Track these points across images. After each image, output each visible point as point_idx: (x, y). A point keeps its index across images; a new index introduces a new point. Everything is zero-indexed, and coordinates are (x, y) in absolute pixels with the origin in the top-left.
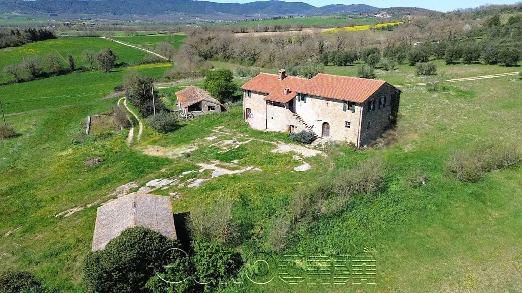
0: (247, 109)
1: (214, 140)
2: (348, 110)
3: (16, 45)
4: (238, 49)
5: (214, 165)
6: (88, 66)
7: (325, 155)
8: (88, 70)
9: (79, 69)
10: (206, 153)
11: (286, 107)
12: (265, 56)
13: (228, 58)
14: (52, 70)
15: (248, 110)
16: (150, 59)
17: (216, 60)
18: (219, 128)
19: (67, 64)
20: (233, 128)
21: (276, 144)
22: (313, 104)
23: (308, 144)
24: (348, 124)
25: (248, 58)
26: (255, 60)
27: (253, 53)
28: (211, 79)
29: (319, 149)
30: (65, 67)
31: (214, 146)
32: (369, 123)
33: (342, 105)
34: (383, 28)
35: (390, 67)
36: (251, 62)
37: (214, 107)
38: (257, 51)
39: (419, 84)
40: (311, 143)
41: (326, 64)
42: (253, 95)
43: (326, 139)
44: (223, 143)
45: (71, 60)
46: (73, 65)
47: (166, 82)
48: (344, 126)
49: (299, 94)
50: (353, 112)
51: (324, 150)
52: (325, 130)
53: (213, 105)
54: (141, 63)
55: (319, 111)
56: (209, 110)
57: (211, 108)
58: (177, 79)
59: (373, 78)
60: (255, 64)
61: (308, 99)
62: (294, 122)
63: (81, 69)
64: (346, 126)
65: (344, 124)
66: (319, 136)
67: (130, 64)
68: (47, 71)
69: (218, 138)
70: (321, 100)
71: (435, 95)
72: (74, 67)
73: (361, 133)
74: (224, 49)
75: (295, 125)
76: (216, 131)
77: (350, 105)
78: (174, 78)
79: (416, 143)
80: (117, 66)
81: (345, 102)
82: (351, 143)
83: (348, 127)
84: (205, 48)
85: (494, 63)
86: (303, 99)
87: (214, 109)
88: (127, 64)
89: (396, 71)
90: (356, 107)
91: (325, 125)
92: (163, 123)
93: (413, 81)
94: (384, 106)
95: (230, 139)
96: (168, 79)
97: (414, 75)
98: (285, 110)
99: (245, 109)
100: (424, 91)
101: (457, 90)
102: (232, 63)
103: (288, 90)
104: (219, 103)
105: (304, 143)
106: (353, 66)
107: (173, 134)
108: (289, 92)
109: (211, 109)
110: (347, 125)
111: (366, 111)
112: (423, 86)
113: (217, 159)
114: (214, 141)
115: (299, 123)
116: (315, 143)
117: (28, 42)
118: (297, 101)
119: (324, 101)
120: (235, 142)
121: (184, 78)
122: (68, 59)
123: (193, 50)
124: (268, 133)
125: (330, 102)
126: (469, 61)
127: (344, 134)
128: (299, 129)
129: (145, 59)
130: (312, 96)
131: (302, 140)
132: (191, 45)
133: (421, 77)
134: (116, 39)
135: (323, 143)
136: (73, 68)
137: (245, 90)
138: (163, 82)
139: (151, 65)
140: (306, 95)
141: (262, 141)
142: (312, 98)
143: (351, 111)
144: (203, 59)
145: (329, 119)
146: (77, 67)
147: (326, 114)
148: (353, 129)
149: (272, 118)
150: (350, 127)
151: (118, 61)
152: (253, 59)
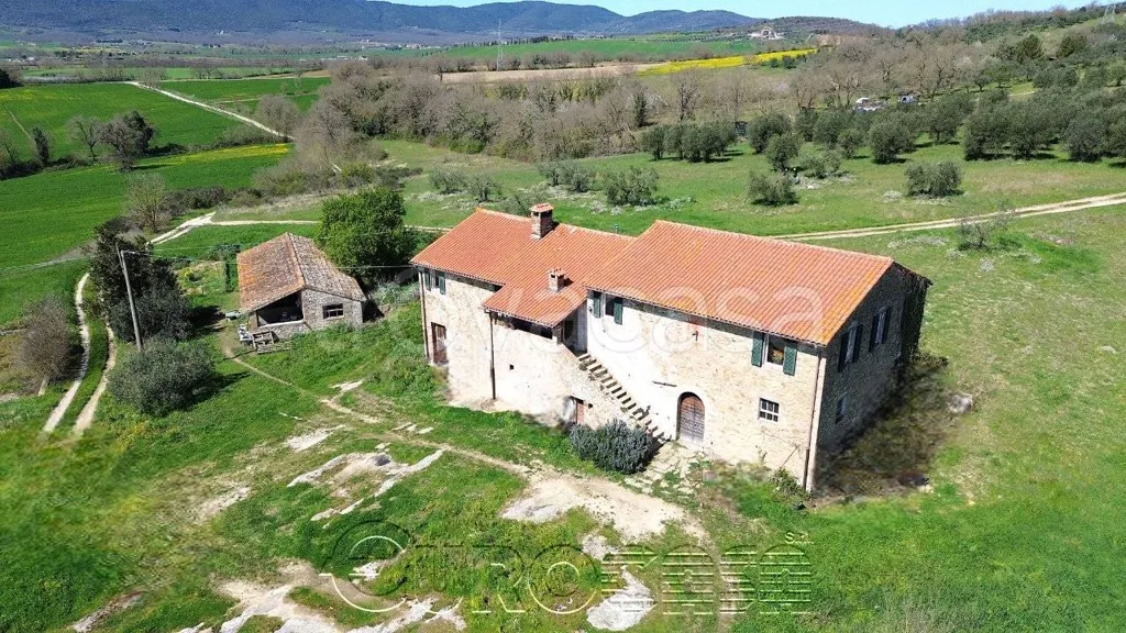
0: (434, 325)
1: (314, 449)
2: (770, 359)
4: (446, 113)
5: (286, 589)
6: (84, 155)
7: (695, 530)
8: (83, 164)
9: (61, 161)
10: (272, 519)
11: (555, 338)
12: (510, 131)
13: (423, 132)
15: (439, 329)
16: (240, 136)
17: (396, 137)
18: (347, 387)
19: (28, 150)
20: (389, 394)
21: (521, 469)
22: (646, 331)
23: (633, 472)
24: (769, 408)
25: (470, 134)
26: (486, 139)
27: (481, 122)
28: (336, 218)
29: (675, 499)
30: (24, 159)
31: (306, 486)
32: (840, 403)
33: (748, 343)
34: (774, 64)
35: (829, 169)
36: (478, 143)
37: (340, 306)
38: (491, 119)
39: (928, 225)
40: (643, 470)
41: (658, 156)
42: (451, 285)
43: (691, 447)
44: (339, 468)
45: (40, 140)
46: (44, 152)
47: (249, 205)
48: (757, 413)
49: (596, 295)
50: (790, 370)
51: (690, 505)
52: (689, 416)
53: (338, 301)
54: (217, 146)
55: (665, 355)
56: (326, 315)
57: (332, 310)
58: (283, 194)
60: (486, 150)
61: (628, 313)
62: (583, 387)
63: (66, 162)
64: (762, 414)
65: (756, 407)
66: (666, 436)
67: (190, 147)
69: (328, 442)
70: (674, 322)
71: (987, 264)
72: (47, 157)
73: (819, 445)
74: (415, 110)
75: (588, 400)
76: (330, 403)
77: (777, 348)
78: (273, 192)
79: (995, 463)
80: (157, 152)
81: (759, 336)
82: (782, 473)
83: (770, 417)
84: (369, 109)
85: (1092, 158)
86: (610, 312)
87: (341, 313)
88: (181, 148)
89: (844, 179)
90: (801, 356)
91: (688, 401)
92: (152, 384)
93: (904, 214)
94: (884, 337)
95: (369, 447)
96: (254, 198)
97: (896, 193)
98: (553, 346)
99: (429, 325)
100: (952, 251)
101: (1044, 248)
102: (434, 146)
103: (561, 277)
104: (357, 292)
105: (618, 469)
106: (728, 164)
107: (188, 416)
108: (564, 282)
109: (333, 314)
110: (767, 411)
111: (835, 368)
112: (942, 233)
113: (303, 553)
114: (313, 458)
115: (601, 394)
116: (658, 468)
118: (590, 317)
119: (684, 325)
120: (382, 462)
121: (302, 192)
122: (31, 138)
123: (338, 116)
124: (497, 420)
125: (703, 330)
126: (1025, 154)
127: (758, 439)
128: (601, 414)
129: (226, 135)
130: (640, 306)
131: (612, 460)
132: (334, 103)
133: (921, 202)
134: (164, 87)
135: (685, 470)
136: (45, 159)
137: (427, 271)
138: (244, 203)
139: (238, 149)
140: (620, 300)
141: (478, 456)
142: (639, 312)
143: (781, 367)
144: (364, 136)
145: (701, 384)
146: (56, 158)
147: (691, 369)
148: (790, 429)
149: (512, 367)
150: (776, 418)
151: (158, 142)
152: (483, 138)
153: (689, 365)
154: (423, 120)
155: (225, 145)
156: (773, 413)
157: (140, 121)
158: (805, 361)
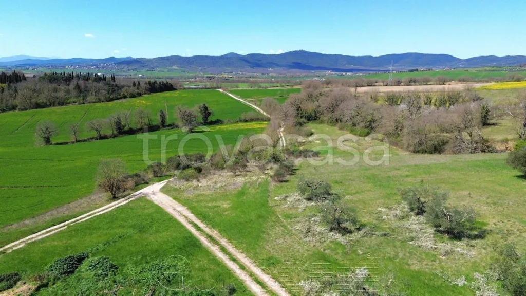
3: (133, 96)
4: (349, 112)
9: (170, 125)
12: (388, 124)
13: (337, 121)
14: (139, 126)
16: (250, 115)
17: (322, 122)
19: (157, 120)
25: (362, 125)
26: (372, 128)
27: (369, 118)
30: (154, 123)
36: (366, 130)
38: (376, 116)
45: (162, 115)
46: (163, 121)
67: (226, 121)
68: (134, 127)
72: (164, 123)
80: (211, 123)
84: (310, 107)
88: (222, 122)
102: (340, 129)
117: (145, 94)
122: (159, 114)
129: (243, 116)
132: (293, 104)
139: (244, 124)
144: (305, 121)
146: (168, 124)
151: (212, 118)
152: (370, 127)
154: (337, 113)
155: (241, 121)
157: (206, 108)
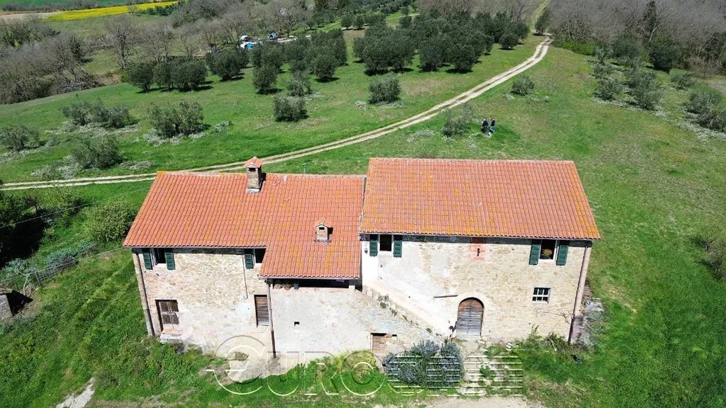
0: (157, 301)
2: (542, 257)
11: (351, 287)
15: (167, 304)
22: (428, 257)
24: (542, 293)
33: (527, 248)
34: (151, 12)
39: (409, 122)
41: (146, 89)
42: (180, 258)
43: (469, 339)
48: (530, 299)
49: (373, 237)
50: (561, 261)
52: (464, 315)
55: (447, 273)
59: (306, 117)
61: (409, 246)
62: (385, 323)
64: (534, 299)
65: (531, 295)
70: (457, 245)
75: (392, 332)
77: (546, 247)
81: (535, 242)
82: (553, 337)
83: (540, 299)
86: (387, 249)
89: (314, 95)
90: (571, 249)
91: (468, 304)
98: (350, 294)
99: (152, 303)
110: (538, 296)
118: (366, 259)
119: (465, 246)
125: (486, 247)
127: (531, 318)
130: (421, 238)
137: (145, 250)
140: (397, 237)
142: (420, 243)
143: (553, 261)
145: (481, 289)
147: (472, 279)
148: (558, 304)
149: (296, 323)
150: (546, 299)
153: (470, 276)
156: (543, 296)
158: (574, 252)
